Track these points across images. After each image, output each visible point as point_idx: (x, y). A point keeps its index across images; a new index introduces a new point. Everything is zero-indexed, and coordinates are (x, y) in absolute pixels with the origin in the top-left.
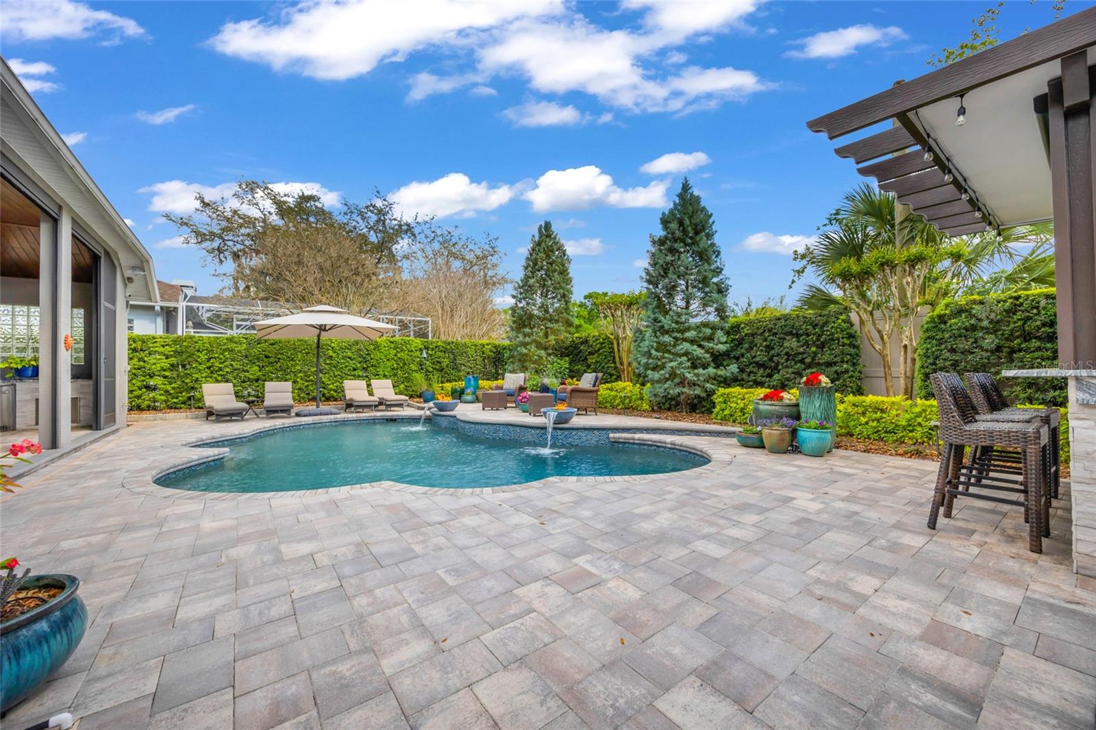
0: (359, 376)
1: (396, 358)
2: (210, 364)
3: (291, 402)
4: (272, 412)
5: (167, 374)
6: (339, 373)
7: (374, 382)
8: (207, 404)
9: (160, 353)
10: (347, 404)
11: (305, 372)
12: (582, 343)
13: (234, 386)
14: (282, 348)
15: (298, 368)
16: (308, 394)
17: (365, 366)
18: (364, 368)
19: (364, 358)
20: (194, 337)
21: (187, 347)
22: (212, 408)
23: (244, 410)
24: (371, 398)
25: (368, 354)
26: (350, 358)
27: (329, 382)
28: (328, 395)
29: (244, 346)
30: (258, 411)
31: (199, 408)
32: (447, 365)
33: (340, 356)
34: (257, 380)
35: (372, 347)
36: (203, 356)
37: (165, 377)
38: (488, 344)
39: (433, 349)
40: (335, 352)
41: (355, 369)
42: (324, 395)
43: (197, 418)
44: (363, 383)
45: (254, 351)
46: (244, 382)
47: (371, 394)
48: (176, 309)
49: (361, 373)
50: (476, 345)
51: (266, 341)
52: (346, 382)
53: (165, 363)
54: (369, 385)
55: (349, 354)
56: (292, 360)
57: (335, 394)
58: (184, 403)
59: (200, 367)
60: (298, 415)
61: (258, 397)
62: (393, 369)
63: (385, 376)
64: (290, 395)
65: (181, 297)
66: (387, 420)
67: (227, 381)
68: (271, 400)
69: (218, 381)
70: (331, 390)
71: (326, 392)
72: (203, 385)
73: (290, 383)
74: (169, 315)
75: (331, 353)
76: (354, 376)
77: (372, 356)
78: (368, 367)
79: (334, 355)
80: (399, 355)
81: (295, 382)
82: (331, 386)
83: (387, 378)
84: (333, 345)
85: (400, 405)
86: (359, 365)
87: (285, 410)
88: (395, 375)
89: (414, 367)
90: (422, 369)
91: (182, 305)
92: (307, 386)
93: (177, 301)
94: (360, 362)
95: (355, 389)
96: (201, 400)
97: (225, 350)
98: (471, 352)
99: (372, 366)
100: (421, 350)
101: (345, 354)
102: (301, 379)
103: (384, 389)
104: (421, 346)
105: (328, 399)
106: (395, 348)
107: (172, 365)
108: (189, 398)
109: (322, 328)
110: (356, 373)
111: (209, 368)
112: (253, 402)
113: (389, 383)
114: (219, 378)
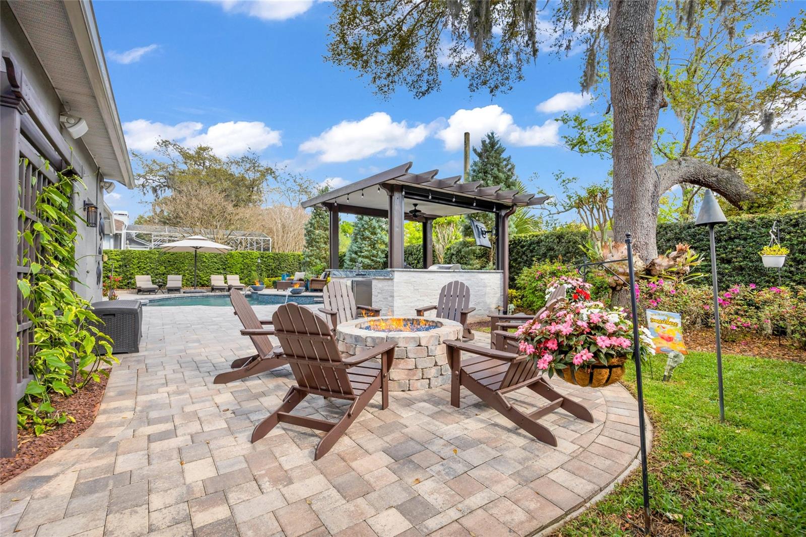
0: (221, 273)
1: (243, 263)
2: (139, 265)
3: (181, 285)
4: (171, 290)
5: (118, 270)
6: (209, 271)
7: (229, 277)
8: (138, 286)
9: (114, 259)
10: (211, 288)
11: (190, 270)
13: (152, 277)
14: (177, 257)
15: (186, 268)
16: (191, 283)
17: (224, 267)
18: (223, 269)
19: (224, 263)
20: (131, 251)
21: (128, 256)
22: (140, 287)
23: (156, 289)
25: (227, 261)
26: (216, 263)
27: (203, 276)
28: (202, 283)
29: (157, 256)
30: (164, 291)
31: (133, 288)
32: (275, 267)
33: (210, 262)
34: (164, 274)
35: (229, 256)
36: (136, 261)
37: (116, 272)
39: (266, 258)
41: (218, 269)
42: (200, 283)
43: (132, 293)
44: (222, 277)
45: (162, 258)
46: (157, 275)
47: (226, 283)
48: (121, 235)
49: (222, 271)
50: (294, 255)
51: (169, 253)
52: (212, 276)
53: (117, 264)
54: (226, 279)
55: (215, 260)
56: (183, 263)
57: (207, 283)
58: (125, 285)
59: (134, 267)
60: (184, 293)
61: (164, 283)
62: (241, 269)
63: (236, 273)
64: (181, 282)
65: (123, 227)
67: (148, 274)
68: (170, 284)
69: (143, 274)
70: (205, 280)
71: (201, 281)
72: (136, 276)
73: (181, 276)
74: (117, 237)
75: (205, 260)
76: (218, 273)
77: (229, 262)
78: (226, 268)
79: (207, 261)
80: (245, 261)
81: (184, 276)
82: (205, 278)
83: (237, 275)
84: (204, 255)
86: (220, 267)
87: (177, 290)
88: (242, 272)
89: (254, 268)
90: (259, 269)
91: (124, 232)
92: (191, 278)
93: (121, 230)
94: (221, 265)
95: (217, 280)
96: (135, 284)
97: (147, 258)
98: (291, 260)
99: (229, 267)
100: (258, 258)
101: (213, 261)
102: (188, 274)
103: (234, 280)
104: (259, 256)
105: (203, 286)
106: (243, 257)
107: (120, 266)
108: (128, 283)
109: (197, 248)
110: (219, 271)
111: (138, 267)
112: (161, 285)
113: (237, 277)
114: (144, 273)
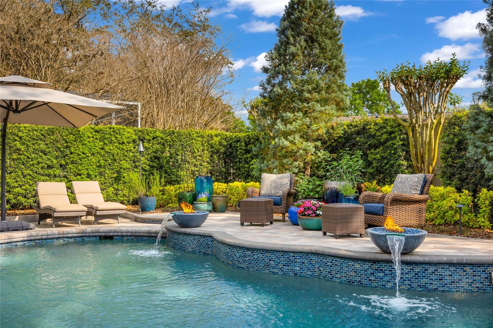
0: (55, 176)
1: (103, 152)
6: (28, 171)
7: (77, 185)
10: (40, 215)
12: (358, 133)
17: (63, 162)
18: (61, 165)
19: (62, 152)
24: (74, 207)
25: (67, 147)
26: (43, 152)
27: (16, 184)
28: (13, 201)
33: (31, 150)
35: (72, 137)
38: (216, 136)
39: (149, 141)
40: (23, 144)
41: (49, 167)
44: (62, 186)
47: (73, 200)
49: (57, 172)
52: (38, 184)
55: (43, 146)
57: (23, 200)
62: (100, 166)
63: (89, 176)
66: (100, 237)
70: (19, 194)
71: (11, 197)
75: (18, 145)
76: (49, 175)
77: (72, 150)
78: (67, 164)
79: (23, 148)
80: (107, 148)
82: (18, 190)
83: (91, 179)
84: (20, 134)
85: (114, 217)
86: (55, 161)
90: (136, 167)
94: (57, 158)
95: (52, 195)
99: (72, 163)
100: (134, 141)
101: (36, 147)
103: (90, 193)
104: (134, 137)
106: (102, 139)
110: (51, 171)
113: (95, 185)
